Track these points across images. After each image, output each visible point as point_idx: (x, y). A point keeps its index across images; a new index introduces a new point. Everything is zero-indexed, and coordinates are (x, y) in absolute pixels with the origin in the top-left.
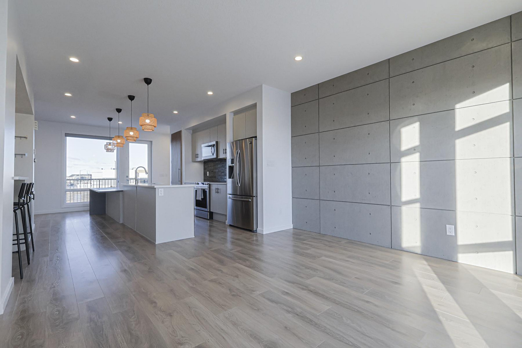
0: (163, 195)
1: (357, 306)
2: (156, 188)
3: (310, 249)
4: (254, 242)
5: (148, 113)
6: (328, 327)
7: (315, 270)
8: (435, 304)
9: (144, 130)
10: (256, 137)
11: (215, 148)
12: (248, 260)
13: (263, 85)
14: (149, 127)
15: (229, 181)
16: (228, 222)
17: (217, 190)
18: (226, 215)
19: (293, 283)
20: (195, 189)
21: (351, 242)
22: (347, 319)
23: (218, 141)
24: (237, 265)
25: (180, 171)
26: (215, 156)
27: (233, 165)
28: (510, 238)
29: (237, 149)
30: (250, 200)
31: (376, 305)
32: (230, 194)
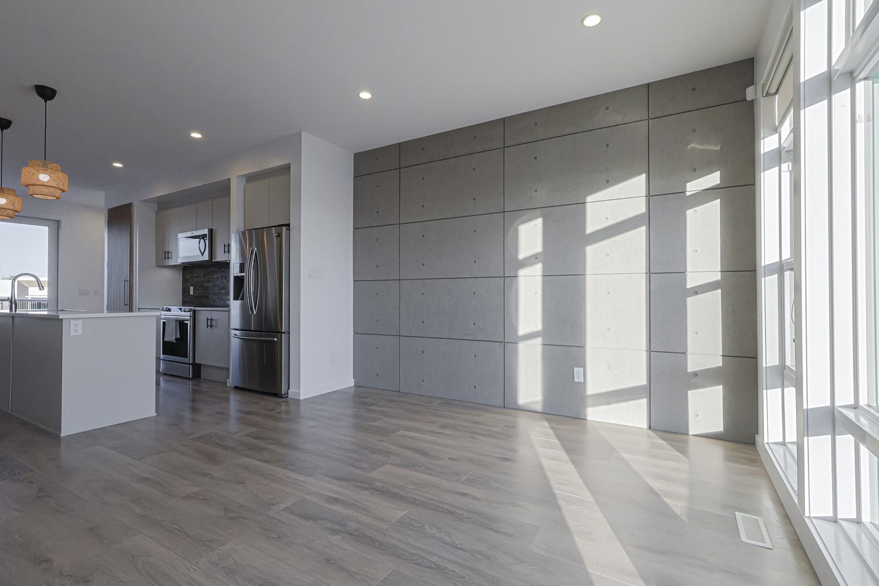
0: (80, 332)
1: (448, 504)
2: (62, 319)
3: (381, 419)
4: (284, 416)
5: (45, 160)
6: (401, 545)
7: (387, 453)
8: (554, 484)
9: (35, 196)
10: (288, 225)
11: (207, 241)
12: (266, 449)
13: (303, 133)
14: (45, 190)
15: (235, 306)
16: (231, 382)
17: (209, 321)
18: (228, 369)
19: (347, 480)
20: (162, 321)
21: (448, 403)
22: (431, 528)
23: (213, 228)
24: (245, 460)
25: (127, 284)
26: (206, 257)
27: (244, 274)
28: (644, 382)
29: (251, 246)
30: (275, 339)
31: (475, 498)
32: (236, 330)
